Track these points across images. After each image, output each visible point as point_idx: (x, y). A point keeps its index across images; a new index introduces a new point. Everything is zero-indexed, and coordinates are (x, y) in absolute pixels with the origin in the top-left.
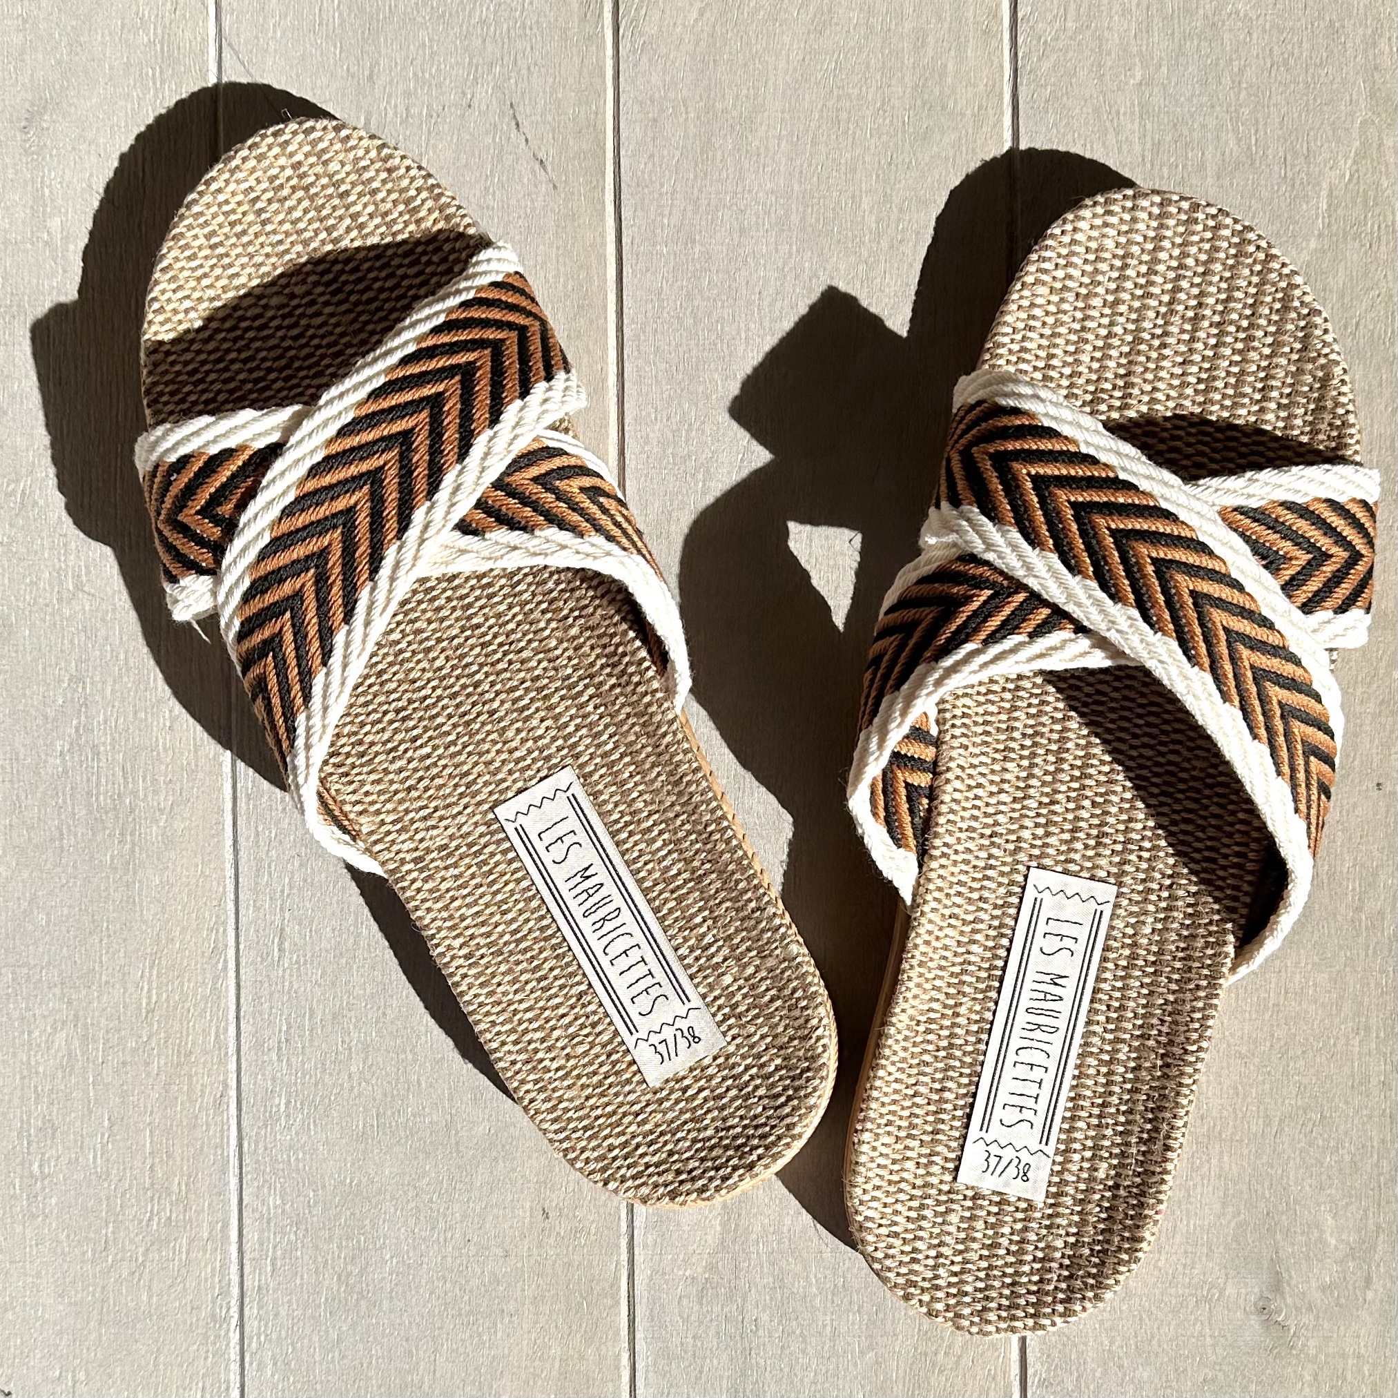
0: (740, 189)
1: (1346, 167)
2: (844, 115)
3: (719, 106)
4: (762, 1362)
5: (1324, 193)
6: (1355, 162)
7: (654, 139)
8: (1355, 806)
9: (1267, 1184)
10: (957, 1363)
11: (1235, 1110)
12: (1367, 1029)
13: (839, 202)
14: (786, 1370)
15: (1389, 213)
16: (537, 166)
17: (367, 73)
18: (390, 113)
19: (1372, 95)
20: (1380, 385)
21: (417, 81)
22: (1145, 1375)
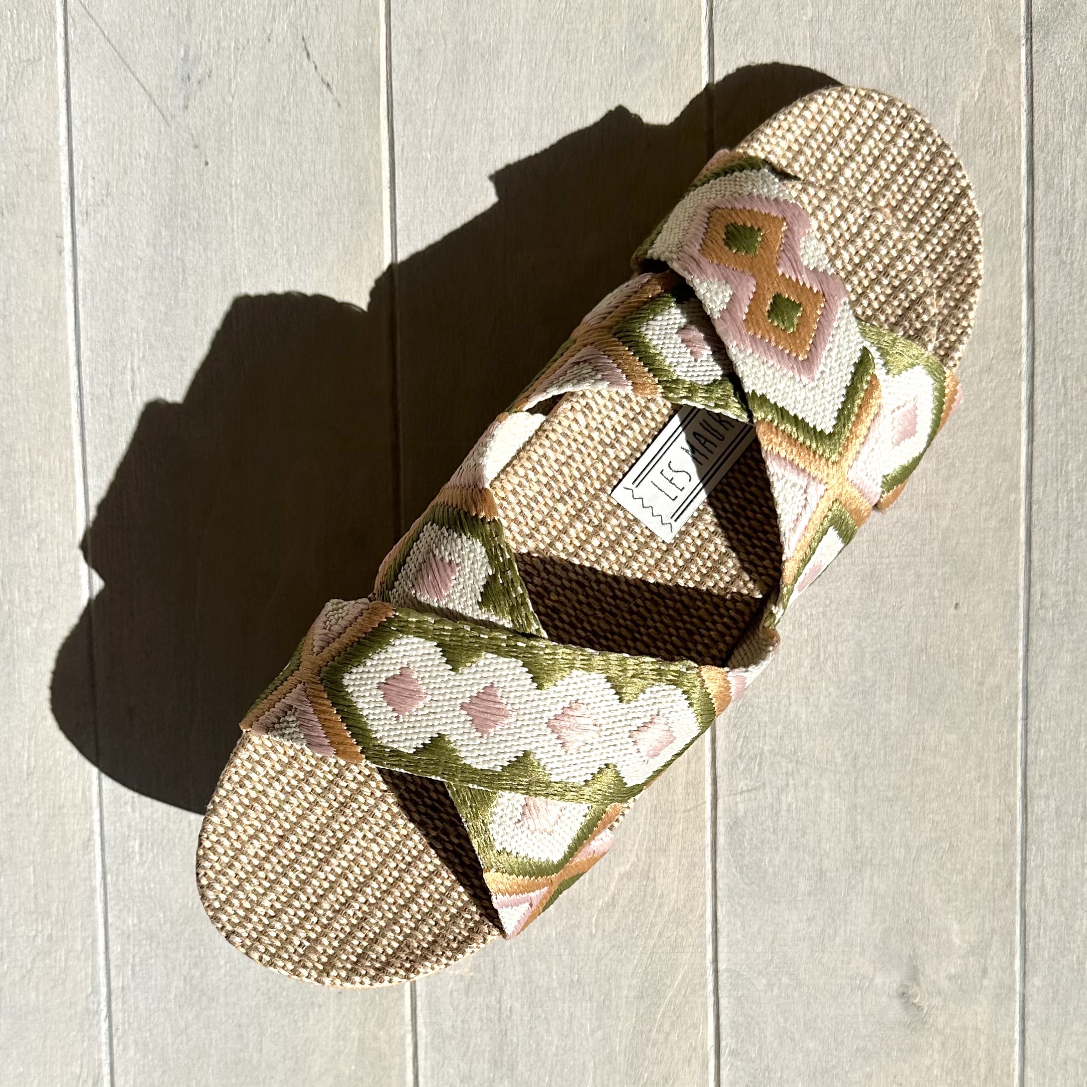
0: (489, 107)
1: (976, 88)
2: (572, 47)
3: (472, 38)
4: (515, 1039)
5: (958, 110)
6: (983, 85)
7: (419, 65)
8: (979, 602)
9: (907, 898)
10: (666, 1038)
11: (882, 842)
12: (986, 777)
13: (569, 117)
14: (534, 1046)
15: (1009, 126)
16: (325, 88)
17: (185, 13)
18: (205, 46)
19: (997, 30)
20: (1002, 265)
21: (226, 20)
22: (812, 1045)
